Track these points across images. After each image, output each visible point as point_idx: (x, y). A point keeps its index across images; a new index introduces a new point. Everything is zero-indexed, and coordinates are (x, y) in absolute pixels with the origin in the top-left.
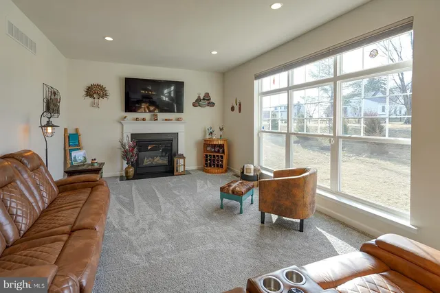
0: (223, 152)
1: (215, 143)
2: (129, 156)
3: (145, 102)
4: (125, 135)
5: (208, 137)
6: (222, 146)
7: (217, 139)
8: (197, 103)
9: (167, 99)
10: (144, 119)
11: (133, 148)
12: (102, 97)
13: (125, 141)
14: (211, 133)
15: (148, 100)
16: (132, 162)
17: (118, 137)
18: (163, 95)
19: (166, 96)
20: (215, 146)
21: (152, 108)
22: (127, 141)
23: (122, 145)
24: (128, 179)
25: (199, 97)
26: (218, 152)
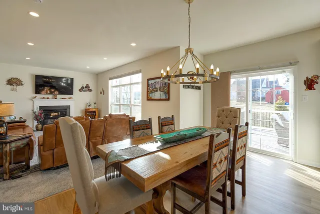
0: (96, 115)
1: (91, 110)
2: (39, 118)
3: (47, 86)
4: (35, 107)
5: (88, 107)
6: (95, 112)
7: (92, 108)
8: (82, 89)
9: (64, 85)
10: (48, 98)
11: (41, 114)
12: (19, 85)
13: (36, 110)
14: (89, 105)
15: (49, 85)
16: (40, 122)
17: (31, 108)
18: (62, 81)
19: (64, 83)
20: (91, 112)
21: (53, 90)
22: (37, 110)
23: (34, 112)
24: (37, 131)
25: (83, 86)
26: (93, 115)
